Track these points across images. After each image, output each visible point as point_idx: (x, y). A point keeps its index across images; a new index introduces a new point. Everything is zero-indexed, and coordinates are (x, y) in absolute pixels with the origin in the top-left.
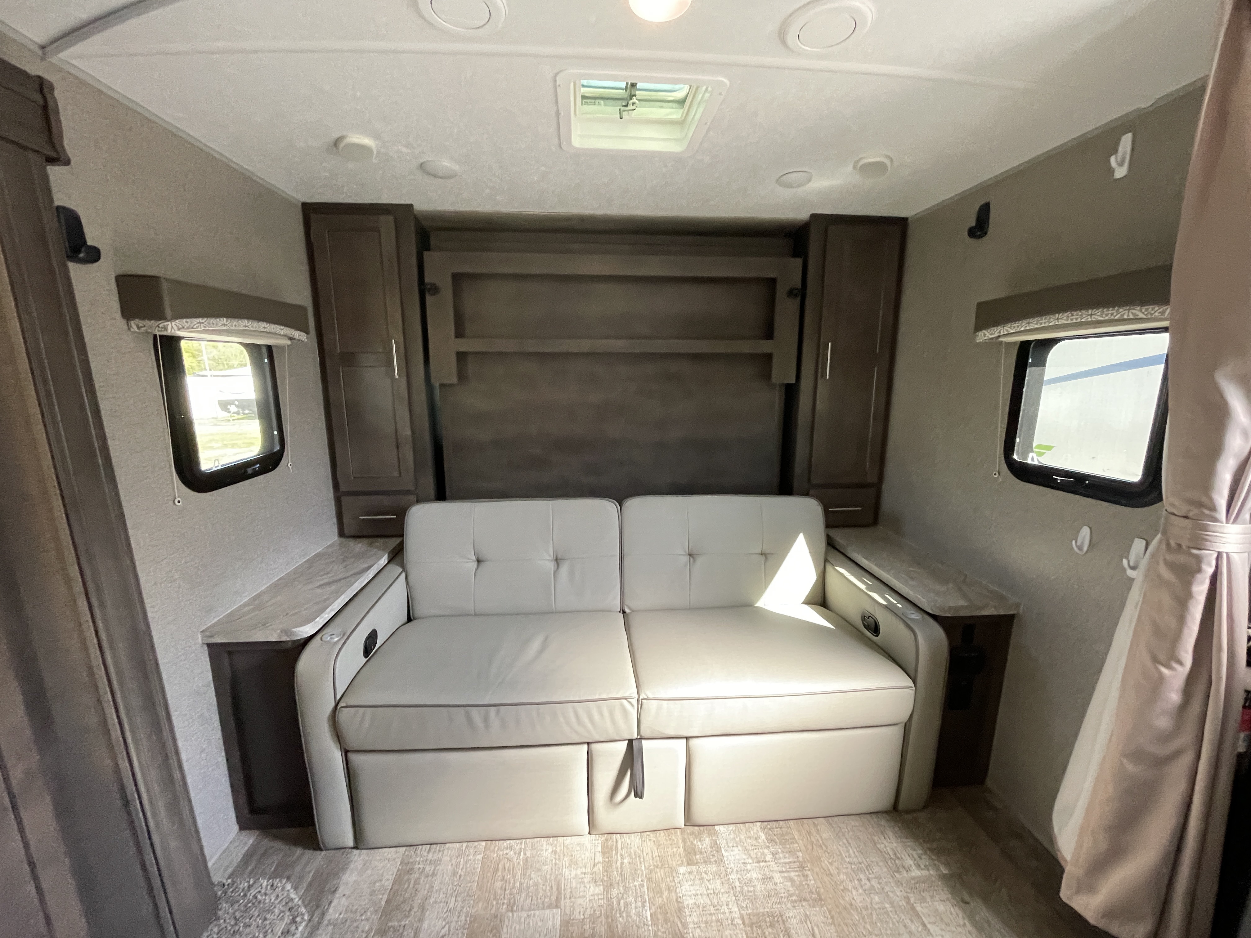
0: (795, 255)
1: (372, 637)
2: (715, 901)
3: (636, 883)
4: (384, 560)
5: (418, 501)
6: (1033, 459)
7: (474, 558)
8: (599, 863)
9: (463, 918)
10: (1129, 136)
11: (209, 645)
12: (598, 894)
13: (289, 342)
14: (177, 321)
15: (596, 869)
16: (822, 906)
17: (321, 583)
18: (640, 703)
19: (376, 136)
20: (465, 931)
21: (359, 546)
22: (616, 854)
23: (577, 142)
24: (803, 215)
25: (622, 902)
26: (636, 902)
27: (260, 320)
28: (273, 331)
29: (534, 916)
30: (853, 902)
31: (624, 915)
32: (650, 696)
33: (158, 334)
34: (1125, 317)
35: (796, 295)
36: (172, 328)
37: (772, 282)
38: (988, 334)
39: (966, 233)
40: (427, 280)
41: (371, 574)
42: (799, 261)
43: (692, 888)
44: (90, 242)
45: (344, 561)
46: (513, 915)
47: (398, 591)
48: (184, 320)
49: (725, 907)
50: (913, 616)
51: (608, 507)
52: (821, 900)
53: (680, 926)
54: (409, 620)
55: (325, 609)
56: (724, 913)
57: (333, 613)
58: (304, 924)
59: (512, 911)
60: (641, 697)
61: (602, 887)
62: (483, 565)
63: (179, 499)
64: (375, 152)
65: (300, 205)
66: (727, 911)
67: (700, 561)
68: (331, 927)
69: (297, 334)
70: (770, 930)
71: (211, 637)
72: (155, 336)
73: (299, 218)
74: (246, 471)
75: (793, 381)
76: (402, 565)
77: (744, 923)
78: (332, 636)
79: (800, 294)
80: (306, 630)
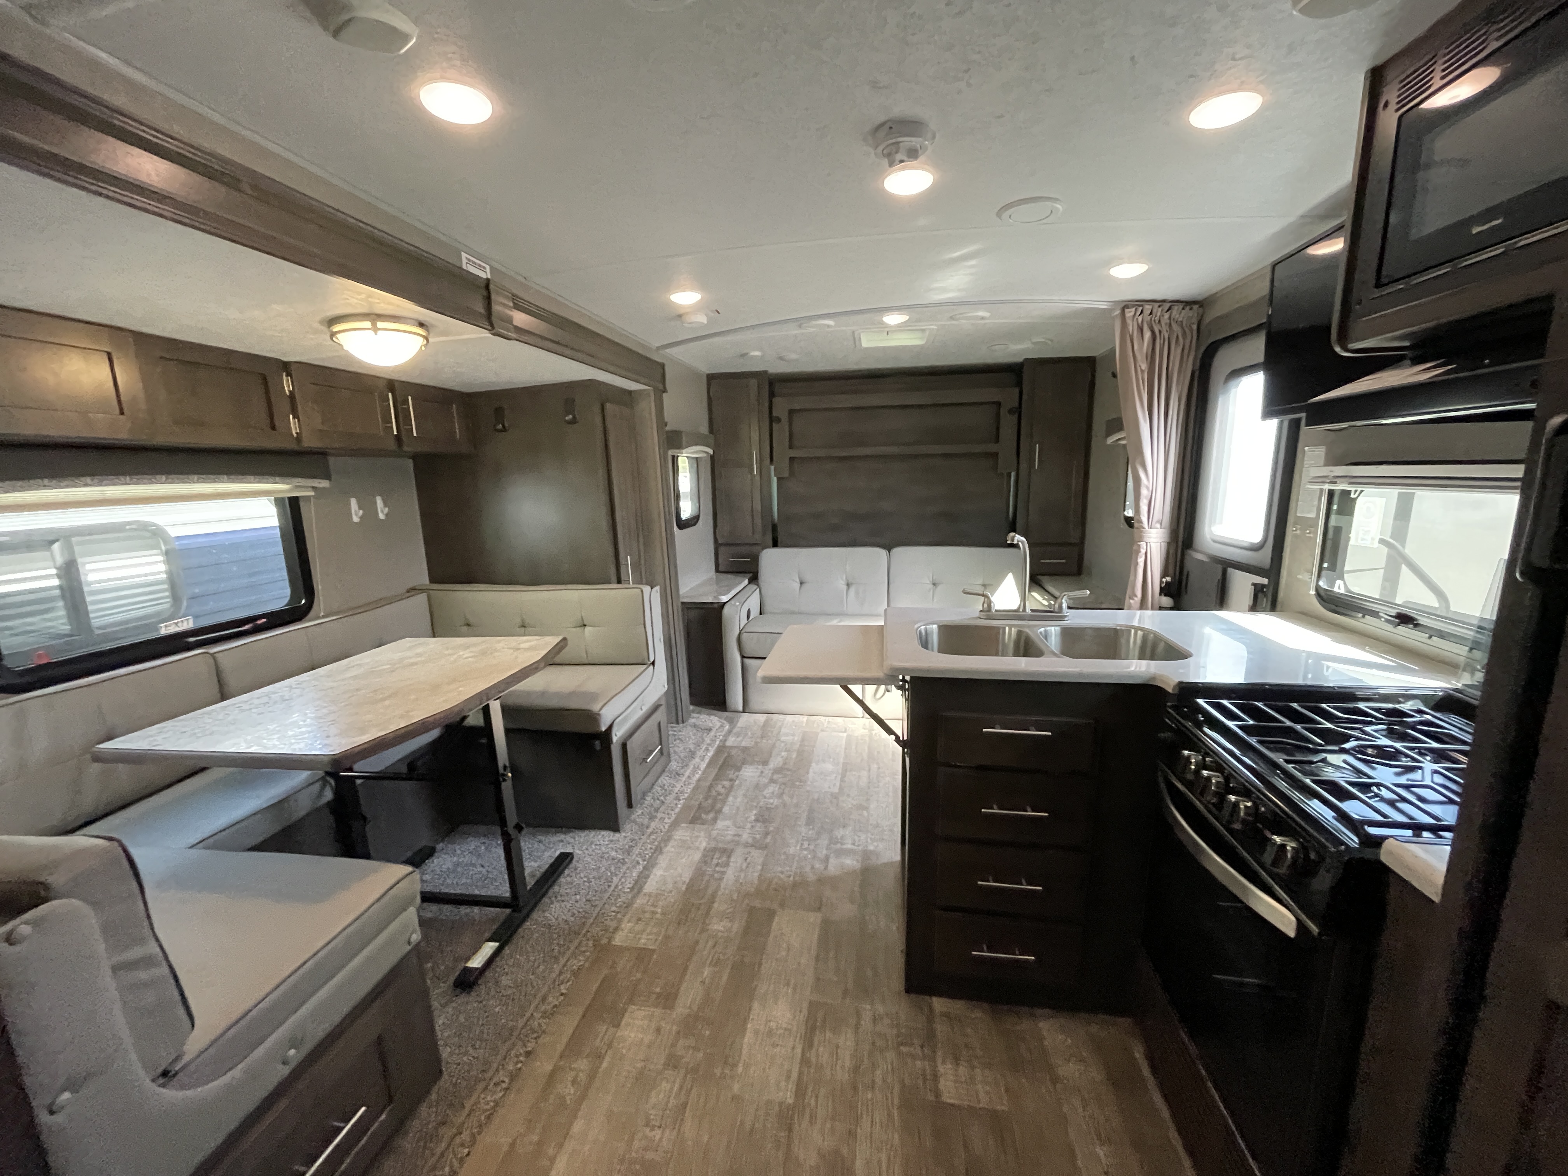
0: (1014, 385)
1: (749, 614)
4: (746, 582)
5: (763, 549)
7: (798, 580)
9: (800, 730)
13: (704, 454)
17: (720, 585)
21: (731, 577)
23: (865, 344)
24: (1019, 359)
33: (674, 454)
35: (1015, 413)
37: (999, 404)
38: (1111, 439)
39: (1111, 375)
40: (775, 414)
41: (742, 586)
42: (1017, 390)
45: (724, 580)
47: (756, 597)
51: (883, 553)
54: (761, 614)
55: (729, 592)
57: (736, 593)
62: (804, 586)
63: (675, 531)
65: (705, 375)
67: (940, 588)
69: (707, 450)
72: (672, 457)
73: (705, 381)
74: (692, 522)
76: (758, 585)
78: (733, 605)
79: (1018, 411)
80: (724, 599)
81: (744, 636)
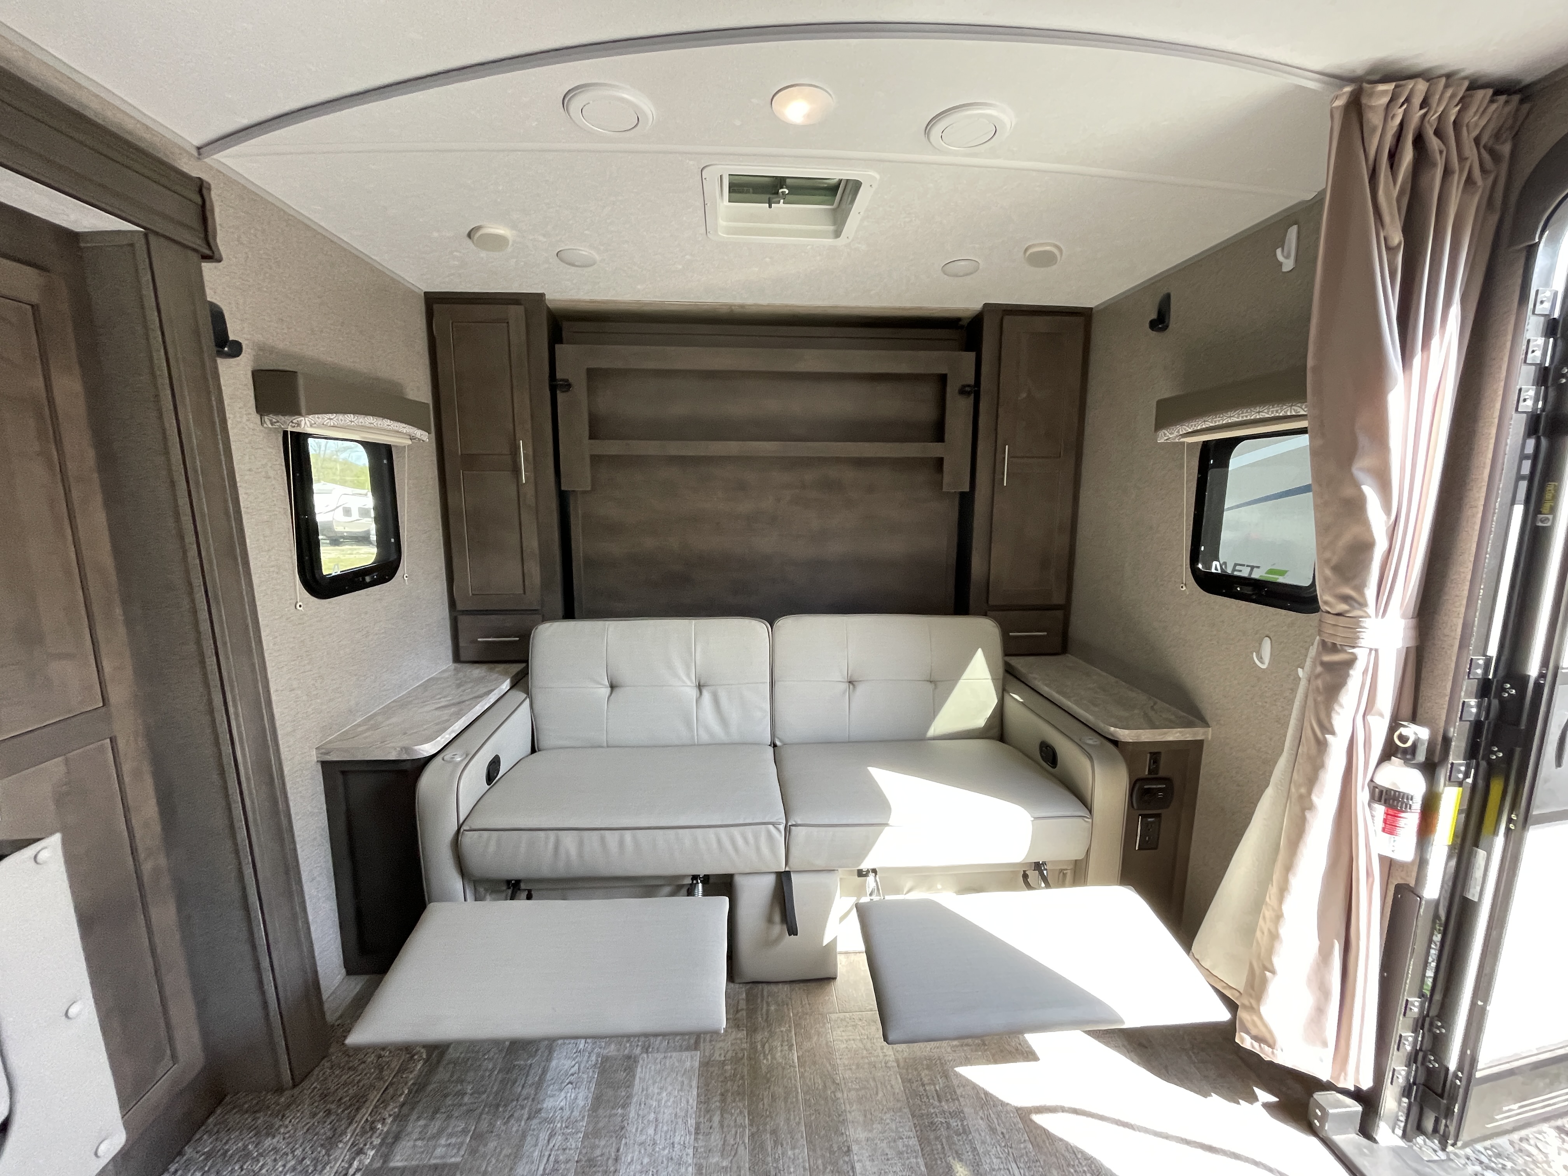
0: (967, 349)
1: (494, 765)
2: (869, 1045)
3: (784, 1029)
4: (506, 685)
5: (545, 619)
6: (1216, 569)
7: (607, 683)
8: (742, 1010)
9: (594, 1058)
10: (1294, 229)
11: (324, 764)
12: (741, 1039)
13: (410, 442)
14: (310, 417)
15: (739, 1015)
16: (986, 1050)
17: (439, 705)
18: (788, 830)
19: (513, 226)
20: (597, 1071)
21: (478, 671)
22: (762, 1001)
24: (976, 305)
25: (767, 1046)
26: (782, 1046)
27: (385, 416)
28: (395, 428)
29: (671, 1057)
30: (1019, 1047)
31: (769, 1057)
32: (799, 822)
33: (290, 429)
34: (1289, 414)
35: (969, 393)
36: (306, 424)
37: (943, 379)
38: (1168, 434)
39: (1147, 325)
40: (559, 375)
41: (492, 698)
42: (972, 355)
43: (843, 1034)
44: (232, 337)
45: (459, 686)
46: (648, 1057)
47: (521, 719)
48: (317, 416)
49: (879, 1050)
50: (1090, 742)
51: (757, 628)
52: (984, 1044)
53: (829, 1068)
54: (533, 751)
55: (445, 729)
56: (878, 1056)
57: (454, 735)
58: (421, 1062)
59: (647, 1052)
60: (790, 824)
61: (745, 1032)
62: (617, 691)
63: (301, 604)
64: (510, 243)
65: (423, 294)
66: (881, 1055)
67: (861, 689)
68: (451, 1066)
69: (419, 433)
70: (927, 1072)
71: (327, 753)
72: (285, 433)
73: (421, 307)
74: (364, 579)
75: (967, 489)
76: (527, 692)
77: (898, 1066)
78: (456, 755)
79: (973, 391)
80: (427, 749)
81: (468, 839)
